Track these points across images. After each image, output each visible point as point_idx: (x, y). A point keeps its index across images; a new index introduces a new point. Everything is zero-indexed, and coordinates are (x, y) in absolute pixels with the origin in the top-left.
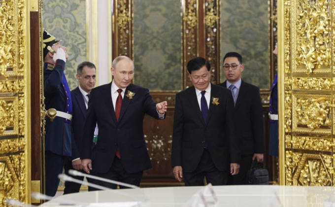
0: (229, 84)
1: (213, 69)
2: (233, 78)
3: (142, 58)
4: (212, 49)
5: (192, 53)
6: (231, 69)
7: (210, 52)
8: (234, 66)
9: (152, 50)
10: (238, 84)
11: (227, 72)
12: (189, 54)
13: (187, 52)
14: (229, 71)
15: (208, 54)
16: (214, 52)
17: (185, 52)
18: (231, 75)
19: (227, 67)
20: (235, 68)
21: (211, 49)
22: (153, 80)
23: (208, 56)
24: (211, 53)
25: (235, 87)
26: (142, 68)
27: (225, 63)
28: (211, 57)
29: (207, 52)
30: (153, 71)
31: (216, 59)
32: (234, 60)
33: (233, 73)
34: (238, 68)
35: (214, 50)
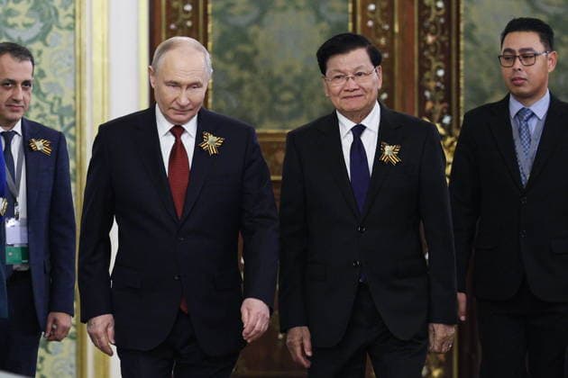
0: (515, 106)
2: (526, 89)
3: (256, 35)
4: (438, 9)
5: (380, 21)
6: (518, 64)
7: (431, 19)
8: (527, 55)
9: (284, 9)
10: (541, 107)
11: (507, 72)
12: (370, 23)
13: (365, 20)
14: (514, 70)
15: (426, 24)
16: (442, 20)
17: (359, 18)
18: (520, 82)
19: (507, 59)
20: (532, 61)
21: (434, 11)
22: (287, 96)
23: (427, 31)
24: (434, 23)
25: (533, 115)
26: (257, 61)
27: (503, 49)
28: (432, 34)
29: (422, 19)
30: (288, 70)
31: (450, 41)
32: (531, 40)
33: (524, 75)
34: (539, 61)
35: (442, 12)
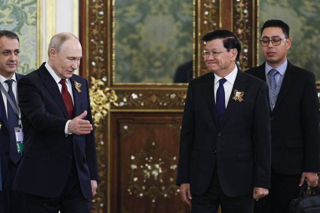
0: (268, 68)
1: (245, 48)
2: (275, 58)
3: (140, 29)
4: (245, 14)
5: (211, 21)
6: (271, 45)
7: (241, 20)
8: (276, 40)
10: (282, 69)
11: (265, 49)
12: (205, 22)
13: (202, 20)
14: (269, 48)
15: (238, 23)
16: (247, 21)
17: (199, 19)
18: (272, 54)
19: (265, 42)
20: (278, 43)
21: (242, 15)
22: (158, 64)
23: (238, 27)
24: (242, 22)
25: (278, 73)
26: (141, 44)
27: (263, 36)
28: (241, 29)
29: (235, 20)
30: (158, 49)
31: (251, 32)
32: (277, 32)
33: (274, 50)
34: (283, 44)
35: (247, 16)
